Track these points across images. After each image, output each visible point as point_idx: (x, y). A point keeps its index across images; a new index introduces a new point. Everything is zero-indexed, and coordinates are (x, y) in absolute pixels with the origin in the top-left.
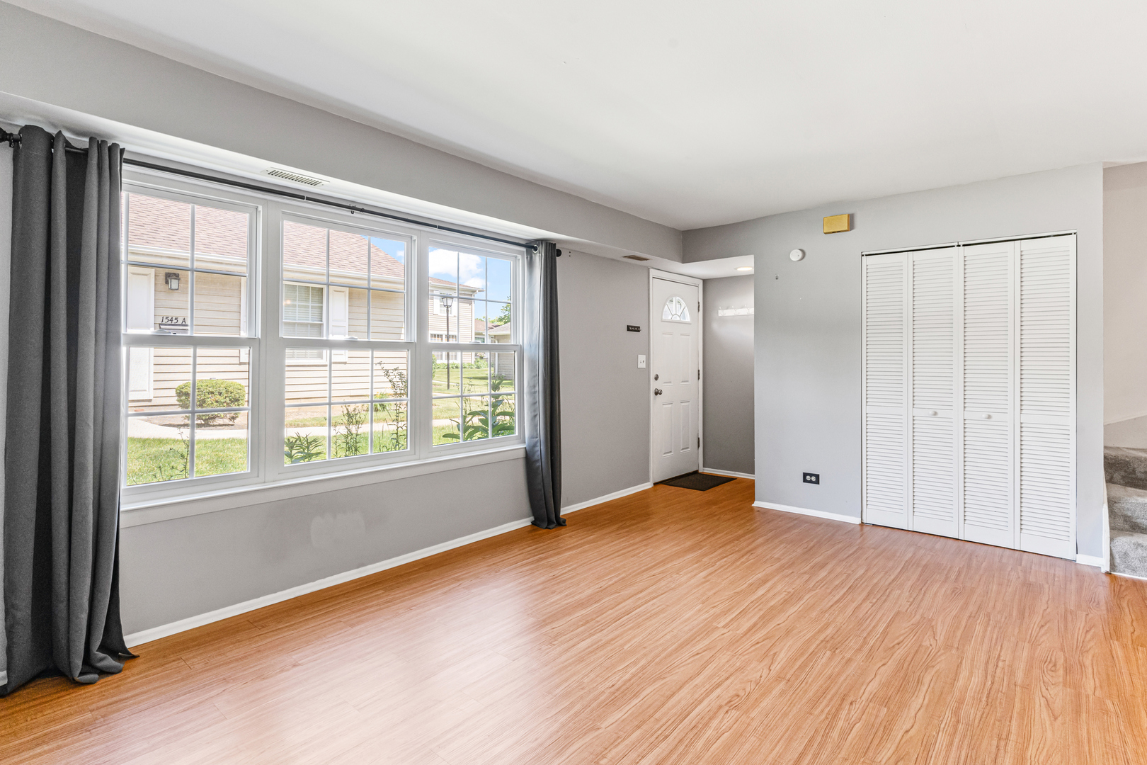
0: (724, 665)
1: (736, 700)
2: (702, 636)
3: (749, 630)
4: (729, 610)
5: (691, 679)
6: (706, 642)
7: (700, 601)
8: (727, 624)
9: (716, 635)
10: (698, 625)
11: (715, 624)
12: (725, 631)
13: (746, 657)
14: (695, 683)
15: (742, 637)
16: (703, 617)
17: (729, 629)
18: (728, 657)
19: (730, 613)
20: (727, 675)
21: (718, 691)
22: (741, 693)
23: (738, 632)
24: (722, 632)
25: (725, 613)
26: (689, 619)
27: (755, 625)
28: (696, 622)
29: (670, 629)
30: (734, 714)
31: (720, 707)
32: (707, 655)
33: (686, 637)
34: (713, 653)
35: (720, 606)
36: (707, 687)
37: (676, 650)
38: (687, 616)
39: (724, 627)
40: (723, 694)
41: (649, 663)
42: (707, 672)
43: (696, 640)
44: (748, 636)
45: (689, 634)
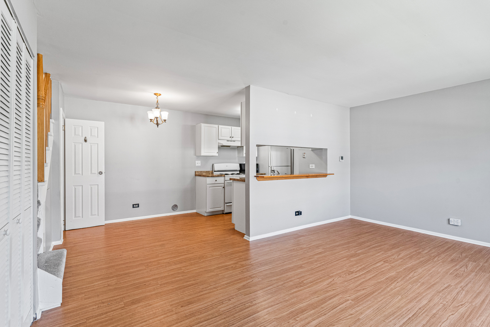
0: (352, 283)
1: (350, 273)
2: (361, 297)
3: (335, 297)
4: (342, 311)
5: (366, 281)
6: (359, 294)
7: (361, 321)
8: (346, 301)
9: (353, 297)
10: (363, 304)
11: (353, 303)
12: (348, 298)
13: (341, 285)
14: (364, 279)
15: (340, 293)
16: (360, 308)
17: (346, 298)
18: (349, 286)
19: (342, 308)
20: (351, 280)
21: (356, 276)
22: (347, 275)
23: (341, 296)
24: (350, 297)
25: (345, 309)
26: (368, 308)
27: (331, 299)
28: (364, 305)
29: (379, 303)
30: (351, 270)
31: (356, 272)
32: (359, 288)
33: (369, 298)
34: (356, 289)
35: (347, 315)
36: (360, 278)
37: (374, 292)
38: (369, 311)
39: (348, 300)
40: (354, 275)
41: (385, 289)
42: (360, 282)
43: (364, 295)
44: (337, 294)
45: (368, 299)
